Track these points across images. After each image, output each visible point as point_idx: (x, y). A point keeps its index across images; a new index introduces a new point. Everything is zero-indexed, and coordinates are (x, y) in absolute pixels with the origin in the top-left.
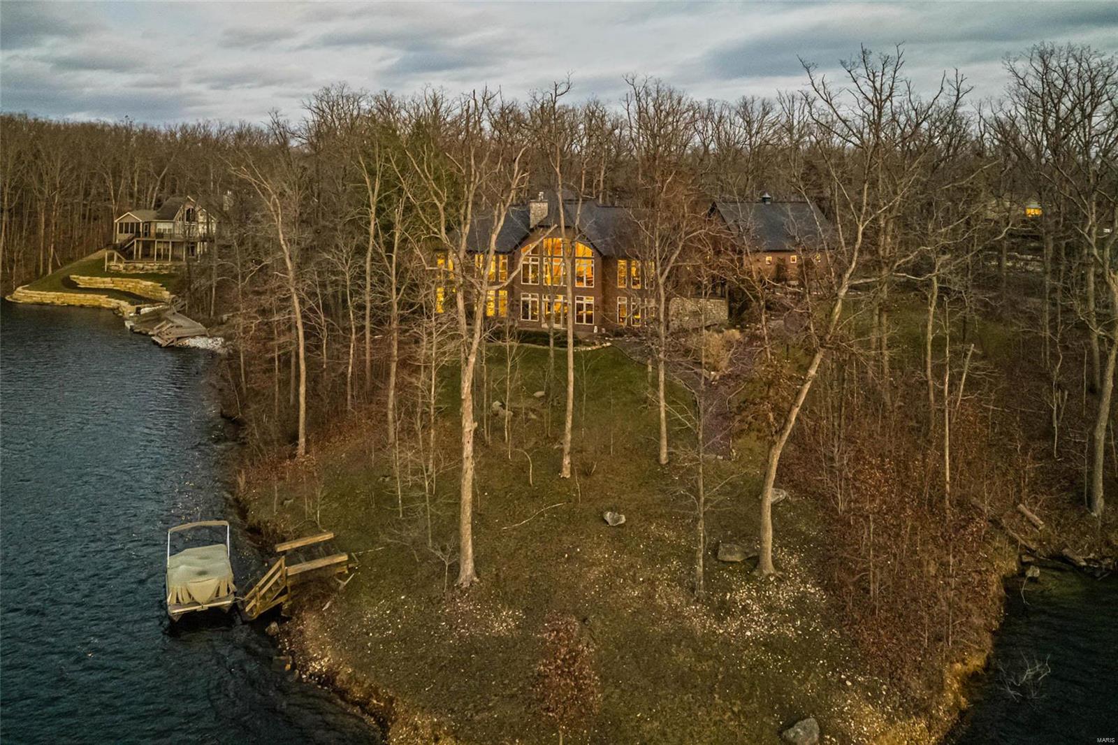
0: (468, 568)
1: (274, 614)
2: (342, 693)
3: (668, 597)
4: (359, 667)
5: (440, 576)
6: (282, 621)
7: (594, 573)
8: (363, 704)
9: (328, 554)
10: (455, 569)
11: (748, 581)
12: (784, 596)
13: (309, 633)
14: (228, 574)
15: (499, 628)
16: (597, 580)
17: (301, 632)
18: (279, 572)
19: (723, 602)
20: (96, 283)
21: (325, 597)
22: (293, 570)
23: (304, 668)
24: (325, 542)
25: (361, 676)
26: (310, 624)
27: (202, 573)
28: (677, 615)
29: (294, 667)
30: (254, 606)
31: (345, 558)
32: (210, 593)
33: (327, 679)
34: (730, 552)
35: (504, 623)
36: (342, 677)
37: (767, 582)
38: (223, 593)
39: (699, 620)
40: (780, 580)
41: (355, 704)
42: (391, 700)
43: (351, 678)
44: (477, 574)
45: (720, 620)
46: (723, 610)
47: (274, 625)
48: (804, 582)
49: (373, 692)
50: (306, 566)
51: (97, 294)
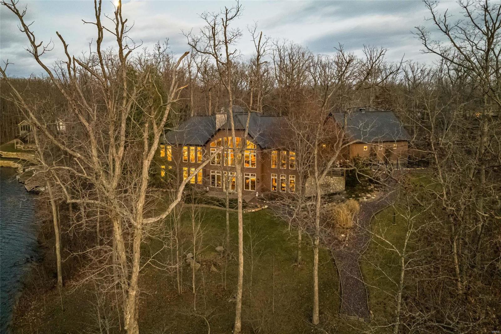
20: (9, 155)
51: (9, 160)
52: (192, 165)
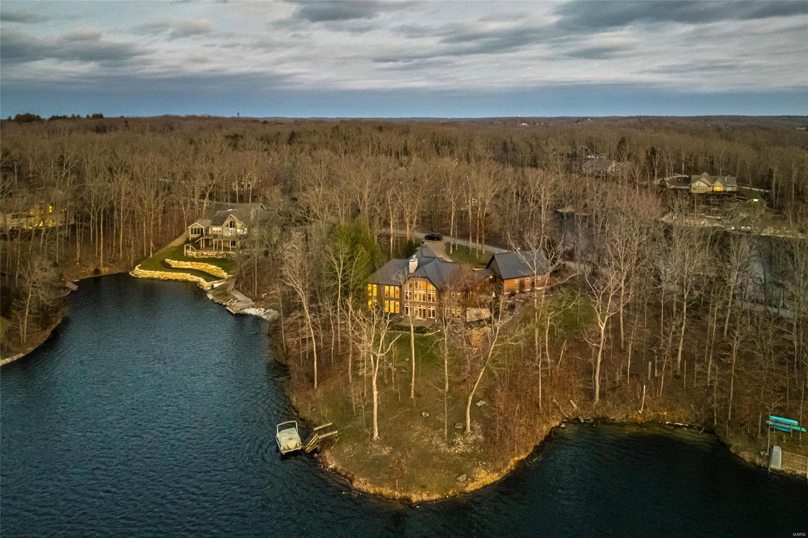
0: (376, 434)
1: (315, 451)
2: (339, 474)
3: (437, 441)
4: (344, 466)
5: (368, 437)
6: (318, 453)
7: (416, 434)
8: (345, 477)
9: (331, 431)
10: (372, 435)
11: (462, 435)
12: (470, 439)
13: (327, 457)
14: (299, 439)
15: (385, 453)
16: (416, 437)
17: (325, 456)
18: (315, 438)
19: (452, 442)
21: (331, 445)
22: (320, 437)
23: (327, 467)
24: (330, 426)
25: (344, 469)
26: (327, 454)
27: (291, 439)
28: (437, 446)
29: (324, 467)
30: (308, 449)
31: (337, 432)
32: (294, 445)
33: (334, 470)
34: (459, 426)
35: (386, 451)
36: (339, 469)
37: (468, 435)
38: (298, 445)
39: (443, 448)
40: (471, 434)
41: (343, 476)
42: (353, 475)
43: (342, 469)
44: (379, 435)
45: (450, 448)
46: (451, 444)
47: (316, 455)
48: (479, 435)
49: (348, 473)
50: (324, 436)
51: (184, 272)
52: (392, 299)
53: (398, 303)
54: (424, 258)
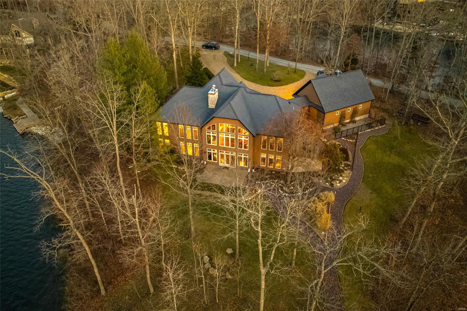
52: (189, 141)
53: (196, 145)
54: (224, 87)
